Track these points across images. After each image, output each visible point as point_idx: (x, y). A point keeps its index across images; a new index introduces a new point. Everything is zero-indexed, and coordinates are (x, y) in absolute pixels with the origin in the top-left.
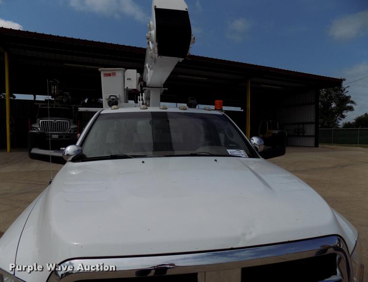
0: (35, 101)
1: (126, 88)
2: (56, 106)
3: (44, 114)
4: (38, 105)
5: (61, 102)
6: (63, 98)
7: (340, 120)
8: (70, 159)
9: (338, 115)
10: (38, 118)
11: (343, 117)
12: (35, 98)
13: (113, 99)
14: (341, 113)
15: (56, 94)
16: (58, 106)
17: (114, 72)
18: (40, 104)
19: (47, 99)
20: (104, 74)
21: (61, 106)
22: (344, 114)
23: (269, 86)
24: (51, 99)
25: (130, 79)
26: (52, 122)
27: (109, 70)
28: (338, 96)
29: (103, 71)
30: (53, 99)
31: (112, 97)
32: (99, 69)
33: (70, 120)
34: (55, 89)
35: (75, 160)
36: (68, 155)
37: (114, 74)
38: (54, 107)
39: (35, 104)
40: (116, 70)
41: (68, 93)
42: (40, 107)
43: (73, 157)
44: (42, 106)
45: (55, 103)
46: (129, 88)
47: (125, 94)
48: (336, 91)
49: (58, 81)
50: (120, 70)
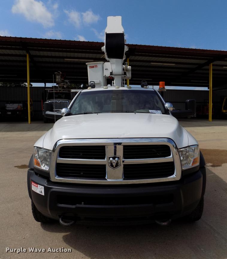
0: (45, 87)
1: (104, 76)
2: (59, 91)
3: (51, 96)
4: (48, 90)
5: (63, 88)
6: (64, 85)
8: (64, 115)
10: (48, 99)
12: (45, 85)
13: (92, 84)
15: (59, 82)
16: (61, 91)
18: (49, 90)
19: (53, 85)
20: (90, 67)
21: (63, 91)
24: (56, 85)
25: (107, 69)
26: (57, 102)
27: (92, 64)
29: (89, 65)
30: (58, 85)
31: (92, 83)
32: (86, 63)
33: (69, 101)
34: (58, 78)
35: (66, 115)
36: (63, 113)
37: (96, 66)
38: (58, 92)
39: (46, 89)
40: (97, 63)
41: (67, 81)
42: (49, 91)
43: (65, 114)
44: (50, 91)
45: (59, 88)
46: (106, 76)
47: (104, 80)
49: (60, 72)
50: (100, 63)
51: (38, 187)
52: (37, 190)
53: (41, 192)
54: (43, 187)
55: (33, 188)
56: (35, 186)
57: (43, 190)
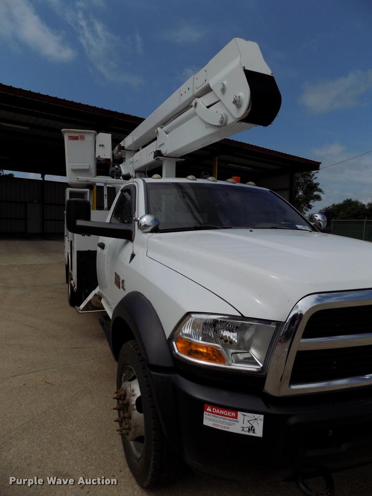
1: (97, 157)
7: (306, 210)
9: (304, 206)
11: (310, 207)
14: (308, 203)
17: (82, 134)
20: (69, 137)
22: (310, 204)
23: (237, 166)
25: (103, 146)
27: (76, 132)
28: (306, 182)
32: (62, 130)
37: (83, 138)
40: (85, 132)
46: (101, 157)
48: (304, 176)
50: (91, 133)
51: (236, 417)
52: (230, 424)
53: (252, 429)
54: (262, 417)
55: (211, 420)
56: (221, 415)
57: (261, 423)
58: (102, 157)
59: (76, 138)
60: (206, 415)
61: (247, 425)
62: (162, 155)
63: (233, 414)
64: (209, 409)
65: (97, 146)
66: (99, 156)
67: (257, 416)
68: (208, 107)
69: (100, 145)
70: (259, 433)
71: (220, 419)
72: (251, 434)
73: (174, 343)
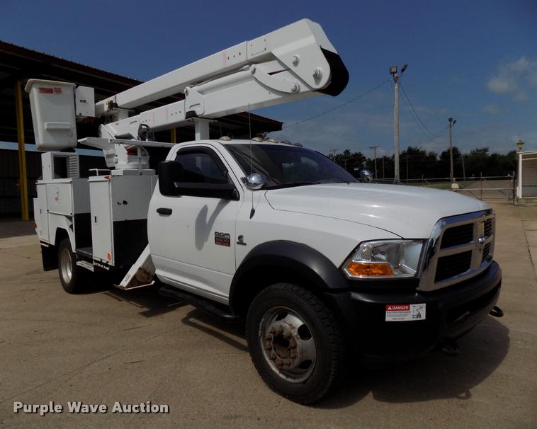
1: (78, 114)
17: (58, 87)
20: (41, 89)
25: (85, 101)
27: (49, 83)
29: (38, 84)
37: (58, 91)
40: (62, 85)
46: (83, 114)
50: (69, 86)
51: (409, 309)
52: (405, 316)
53: (419, 315)
54: (425, 305)
55: (392, 316)
56: (399, 310)
57: (424, 309)
58: (85, 114)
59: (50, 91)
60: (387, 313)
61: (416, 313)
62: (197, 116)
63: (407, 307)
64: (390, 308)
65: (78, 101)
66: (80, 114)
67: (421, 305)
68: (271, 74)
69: (81, 101)
70: (423, 317)
71: (398, 313)
72: (419, 319)
73: (345, 270)
